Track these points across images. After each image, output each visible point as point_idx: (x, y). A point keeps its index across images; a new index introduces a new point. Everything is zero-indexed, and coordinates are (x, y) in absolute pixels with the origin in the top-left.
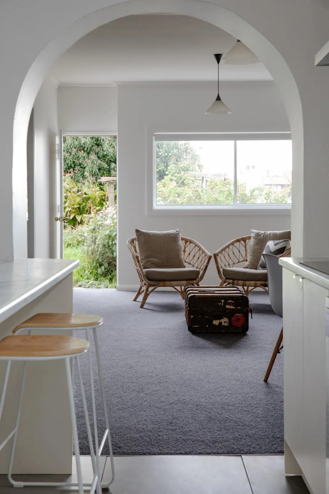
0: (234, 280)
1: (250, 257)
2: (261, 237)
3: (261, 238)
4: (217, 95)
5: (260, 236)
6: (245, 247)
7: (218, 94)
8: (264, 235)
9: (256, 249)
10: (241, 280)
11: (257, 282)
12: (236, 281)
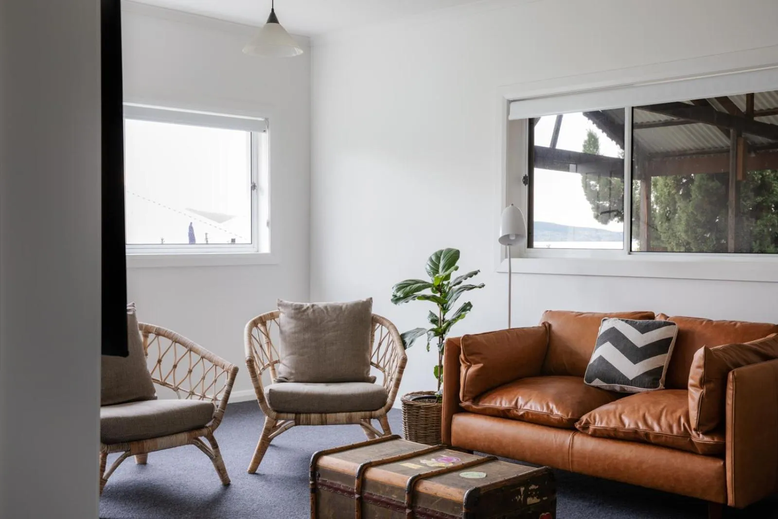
0: (297, 413)
1: (289, 357)
2: (308, 315)
3: (311, 316)
4: (271, 11)
5: (306, 313)
6: (267, 336)
7: (273, 10)
8: (314, 311)
9: (304, 340)
10: (314, 413)
11: (354, 414)
12: (303, 416)
